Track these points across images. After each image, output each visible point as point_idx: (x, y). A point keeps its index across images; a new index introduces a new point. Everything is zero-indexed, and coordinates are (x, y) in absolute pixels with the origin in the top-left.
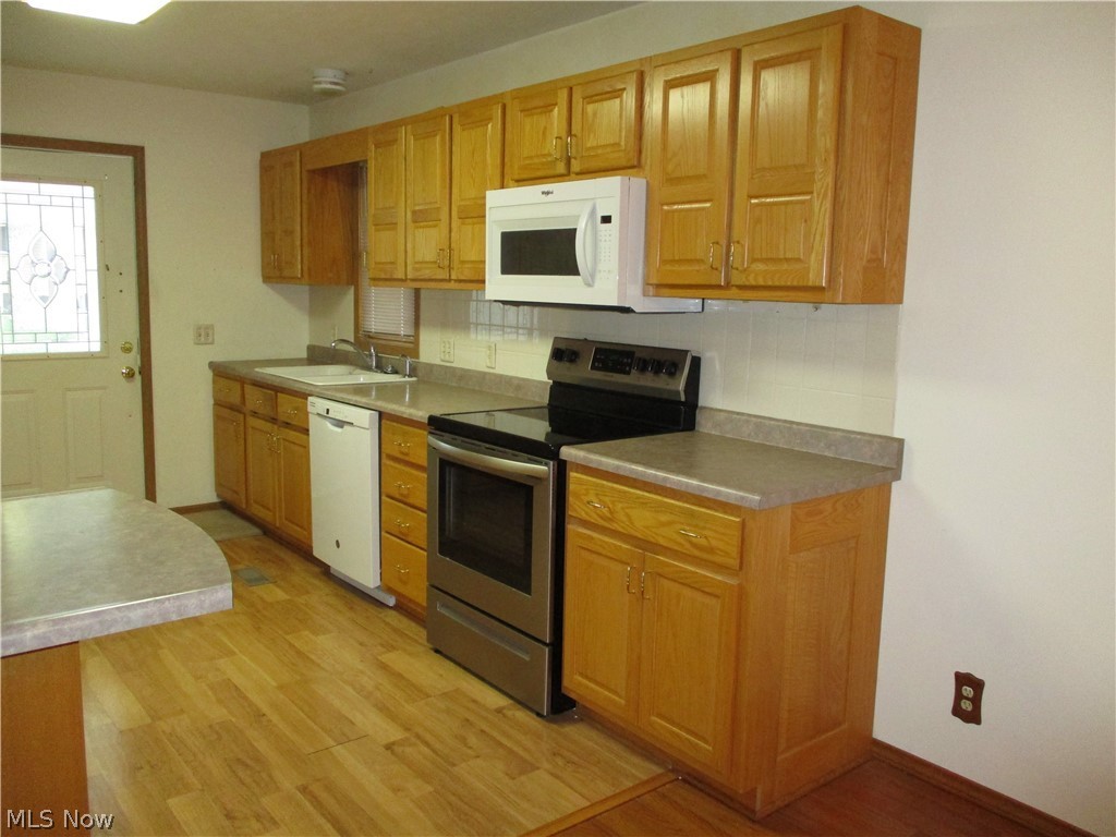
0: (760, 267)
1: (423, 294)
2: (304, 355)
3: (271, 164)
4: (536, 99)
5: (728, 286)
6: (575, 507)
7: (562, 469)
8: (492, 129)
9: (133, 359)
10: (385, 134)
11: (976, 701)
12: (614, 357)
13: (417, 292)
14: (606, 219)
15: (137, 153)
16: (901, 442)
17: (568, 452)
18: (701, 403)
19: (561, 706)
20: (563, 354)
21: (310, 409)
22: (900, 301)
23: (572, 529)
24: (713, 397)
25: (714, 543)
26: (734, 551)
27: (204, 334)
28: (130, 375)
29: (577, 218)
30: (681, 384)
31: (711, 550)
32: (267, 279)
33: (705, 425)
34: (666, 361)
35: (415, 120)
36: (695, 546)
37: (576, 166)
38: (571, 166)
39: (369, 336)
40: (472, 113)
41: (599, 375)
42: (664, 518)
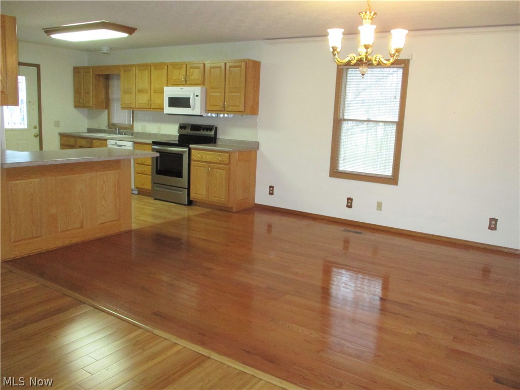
0: (231, 107)
1: (134, 112)
2: (86, 131)
3: (77, 71)
4: (176, 66)
5: (224, 111)
6: (193, 157)
7: (190, 150)
8: (165, 71)
9: (36, 131)
10: (127, 68)
11: (273, 190)
12: (195, 127)
13: (133, 111)
14: (197, 96)
15: (38, 66)
16: (258, 142)
17: (191, 146)
18: (218, 137)
19: (190, 203)
20: (182, 127)
21: (108, 143)
22: (257, 114)
23: (192, 163)
24: (220, 136)
25: (224, 159)
26: (228, 160)
27: (57, 124)
28: (36, 136)
29: (190, 95)
30: (213, 133)
31: (223, 161)
32: (76, 106)
33: (218, 142)
34: (209, 128)
35: (139, 65)
36: (221, 161)
37: (188, 82)
38: (186, 83)
39: (114, 125)
40: (159, 66)
41: (192, 132)
42: (214, 156)
